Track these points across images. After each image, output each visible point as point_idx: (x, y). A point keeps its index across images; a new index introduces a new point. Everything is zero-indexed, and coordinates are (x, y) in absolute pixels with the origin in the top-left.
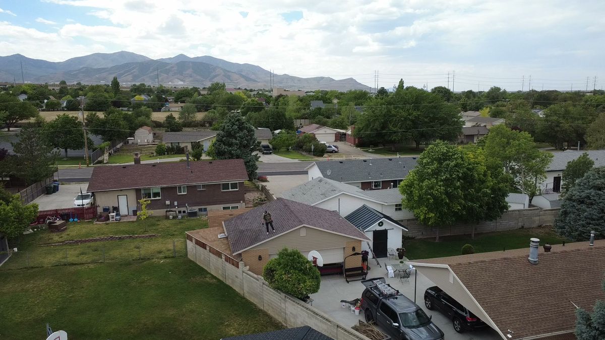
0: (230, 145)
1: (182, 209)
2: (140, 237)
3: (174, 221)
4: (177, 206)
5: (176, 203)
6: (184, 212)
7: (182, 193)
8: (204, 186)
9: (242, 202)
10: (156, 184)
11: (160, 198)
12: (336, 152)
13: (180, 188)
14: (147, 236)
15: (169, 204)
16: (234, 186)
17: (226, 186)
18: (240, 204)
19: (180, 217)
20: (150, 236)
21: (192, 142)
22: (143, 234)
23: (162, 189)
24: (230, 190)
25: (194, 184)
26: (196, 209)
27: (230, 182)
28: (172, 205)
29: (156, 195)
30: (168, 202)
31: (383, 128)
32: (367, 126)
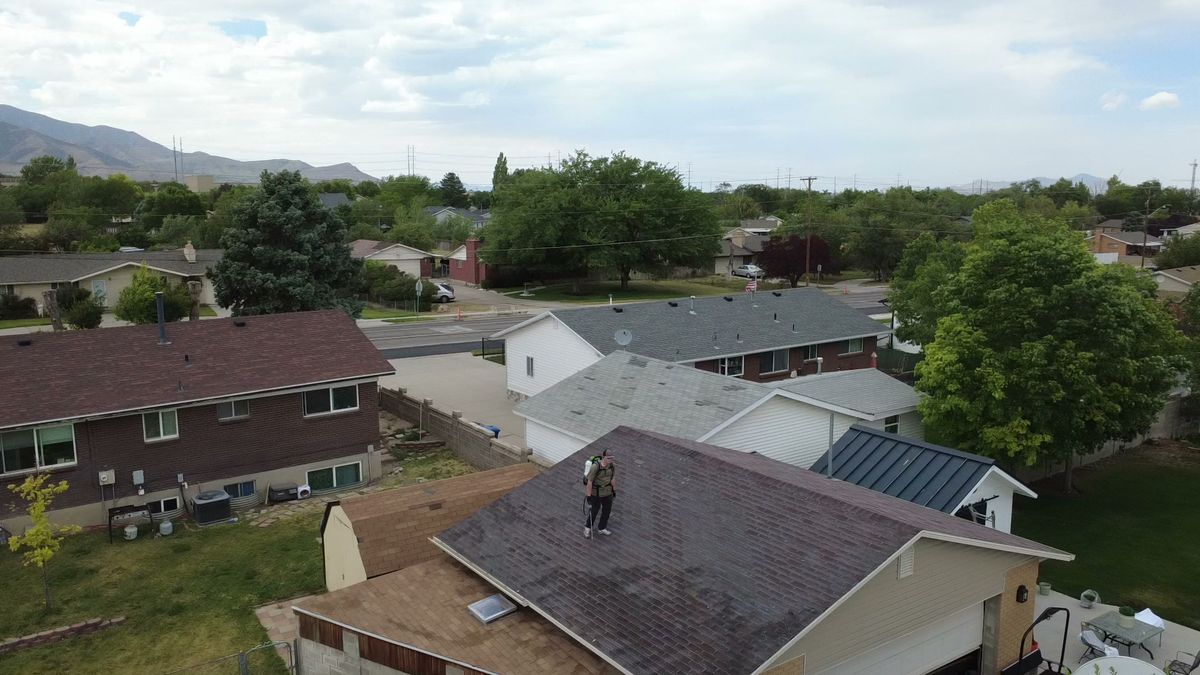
0: (281, 268)
1: (163, 496)
2: (30, 644)
3: (149, 547)
4: (143, 486)
5: (138, 477)
6: (171, 505)
7: (163, 437)
8: (241, 405)
9: (371, 448)
10: (57, 410)
11: (74, 463)
12: (449, 300)
13: (152, 418)
14: (63, 635)
15: (112, 481)
16: (344, 397)
17: (318, 400)
18: (364, 456)
19: (166, 527)
20: (80, 631)
21: (54, 285)
22: (41, 624)
23: (82, 427)
24: (333, 411)
25: (210, 399)
26: (215, 489)
27: (332, 387)
28: (124, 485)
29: (55, 451)
30: (107, 477)
31: (562, 241)
32: (525, 236)
